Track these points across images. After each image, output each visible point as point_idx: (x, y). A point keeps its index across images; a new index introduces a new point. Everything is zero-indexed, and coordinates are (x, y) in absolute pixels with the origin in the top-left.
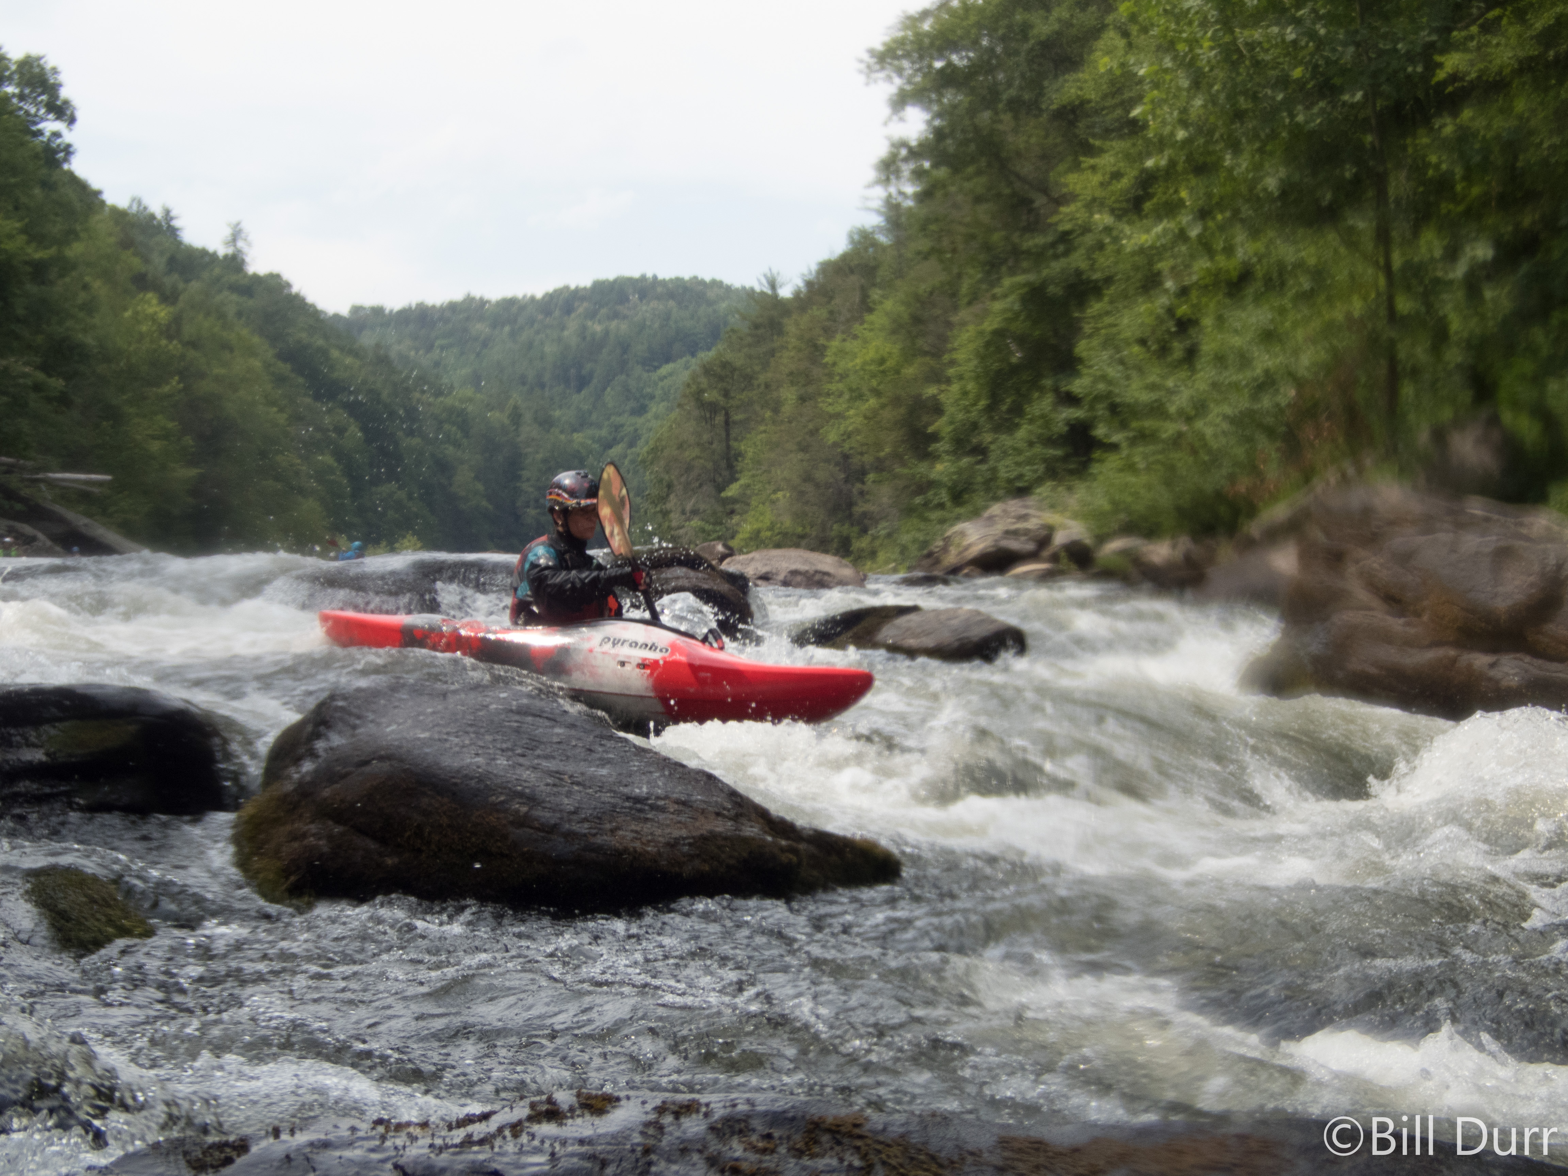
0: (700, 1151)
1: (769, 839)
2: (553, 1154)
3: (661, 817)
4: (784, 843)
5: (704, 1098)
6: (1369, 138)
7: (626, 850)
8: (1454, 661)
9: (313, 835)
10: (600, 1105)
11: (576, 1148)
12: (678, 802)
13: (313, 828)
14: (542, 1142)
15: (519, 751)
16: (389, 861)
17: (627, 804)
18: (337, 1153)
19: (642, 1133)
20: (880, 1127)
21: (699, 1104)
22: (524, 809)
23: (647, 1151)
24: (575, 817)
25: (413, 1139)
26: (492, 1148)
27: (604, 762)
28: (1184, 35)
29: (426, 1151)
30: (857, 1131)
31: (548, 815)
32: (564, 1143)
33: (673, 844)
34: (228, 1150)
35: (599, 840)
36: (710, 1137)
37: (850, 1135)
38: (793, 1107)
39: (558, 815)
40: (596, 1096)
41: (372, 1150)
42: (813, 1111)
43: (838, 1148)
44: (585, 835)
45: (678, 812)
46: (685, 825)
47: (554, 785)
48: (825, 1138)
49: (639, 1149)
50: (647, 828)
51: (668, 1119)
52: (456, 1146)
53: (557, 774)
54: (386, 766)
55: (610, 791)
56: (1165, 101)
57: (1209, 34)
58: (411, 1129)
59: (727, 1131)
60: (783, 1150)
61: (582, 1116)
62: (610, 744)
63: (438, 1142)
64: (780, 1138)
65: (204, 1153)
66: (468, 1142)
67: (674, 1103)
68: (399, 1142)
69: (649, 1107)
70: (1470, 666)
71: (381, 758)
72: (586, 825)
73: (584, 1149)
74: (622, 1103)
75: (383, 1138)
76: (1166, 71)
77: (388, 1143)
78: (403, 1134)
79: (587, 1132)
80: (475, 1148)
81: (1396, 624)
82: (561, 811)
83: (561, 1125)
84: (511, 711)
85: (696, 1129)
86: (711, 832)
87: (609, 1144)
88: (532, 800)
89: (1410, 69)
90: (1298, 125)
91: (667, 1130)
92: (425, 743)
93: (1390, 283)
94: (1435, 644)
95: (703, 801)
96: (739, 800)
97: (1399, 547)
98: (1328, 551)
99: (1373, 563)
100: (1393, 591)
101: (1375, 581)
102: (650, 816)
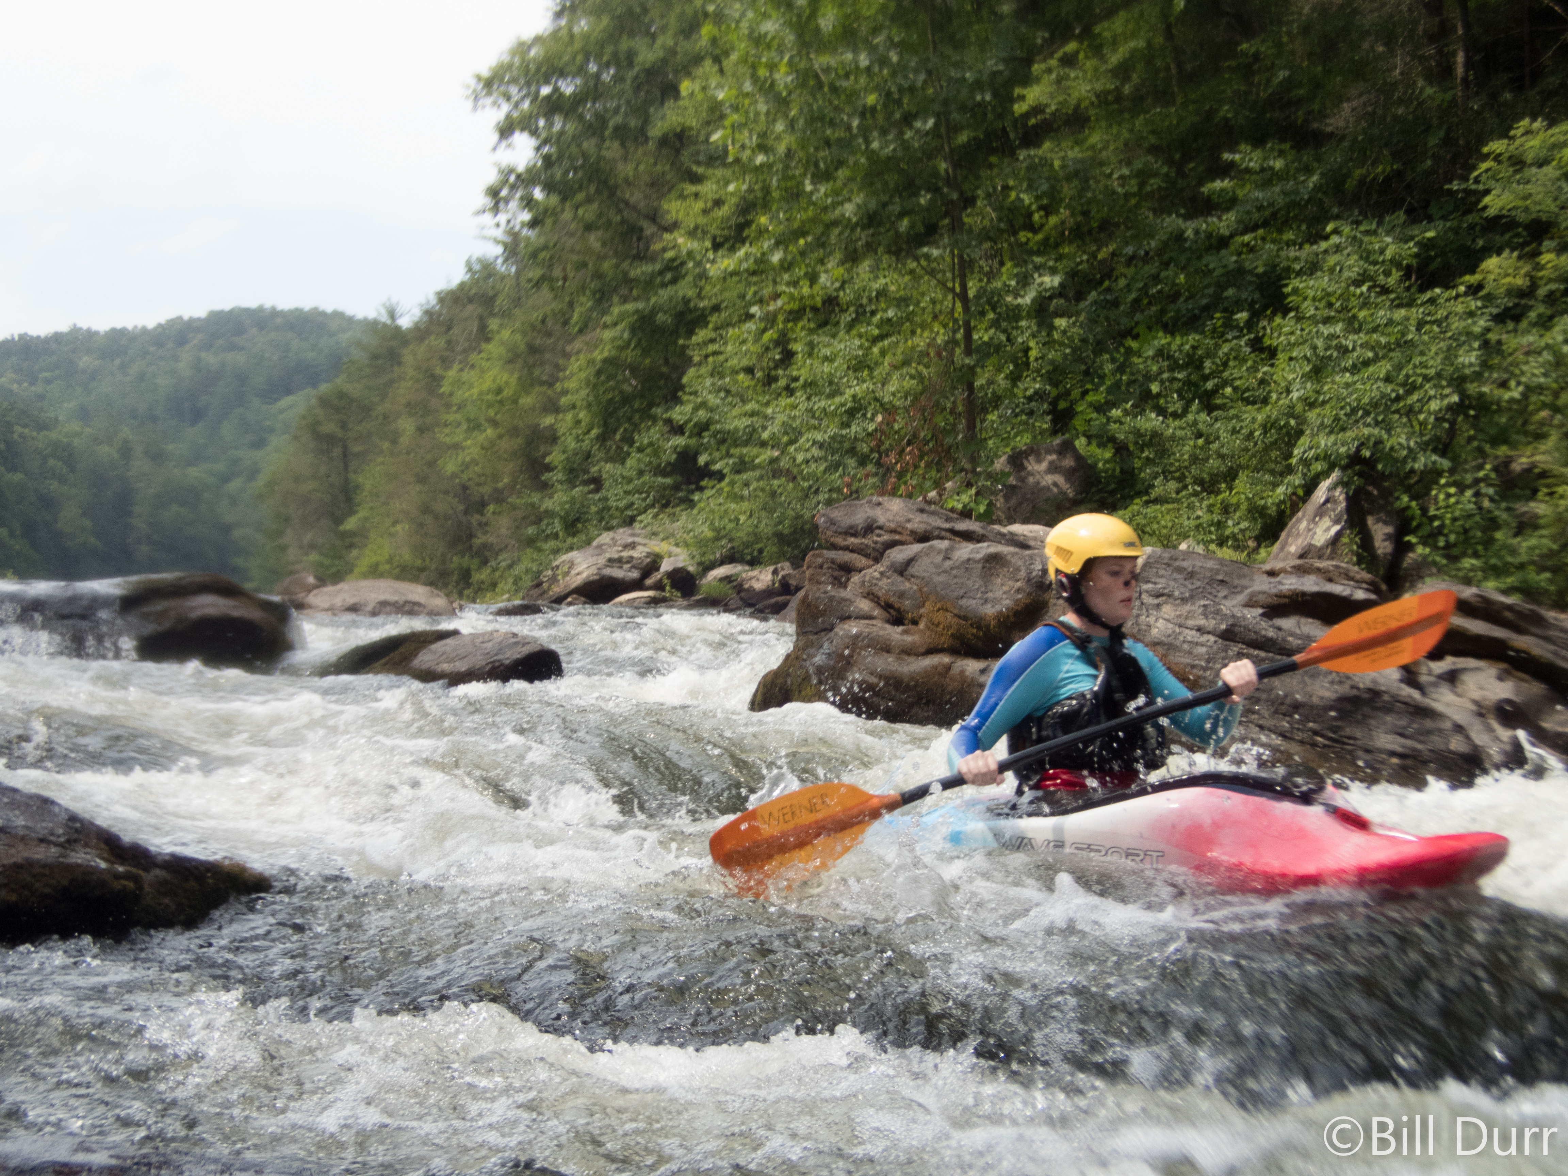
1: (103, 865)
4: (121, 869)
6: (944, 164)
8: (948, 668)
28: (764, 60)
56: (745, 125)
57: (786, 59)
70: (962, 672)
76: (746, 95)
81: (895, 634)
86: (27, 860)
90: (873, 151)
93: (966, 309)
94: (931, 651)
95: (26, 827)
96: (78, 825)
97: (898, 555)
98: (833, 562)
99: (874, 572)
100: (893, 600)
101: (875, 589)
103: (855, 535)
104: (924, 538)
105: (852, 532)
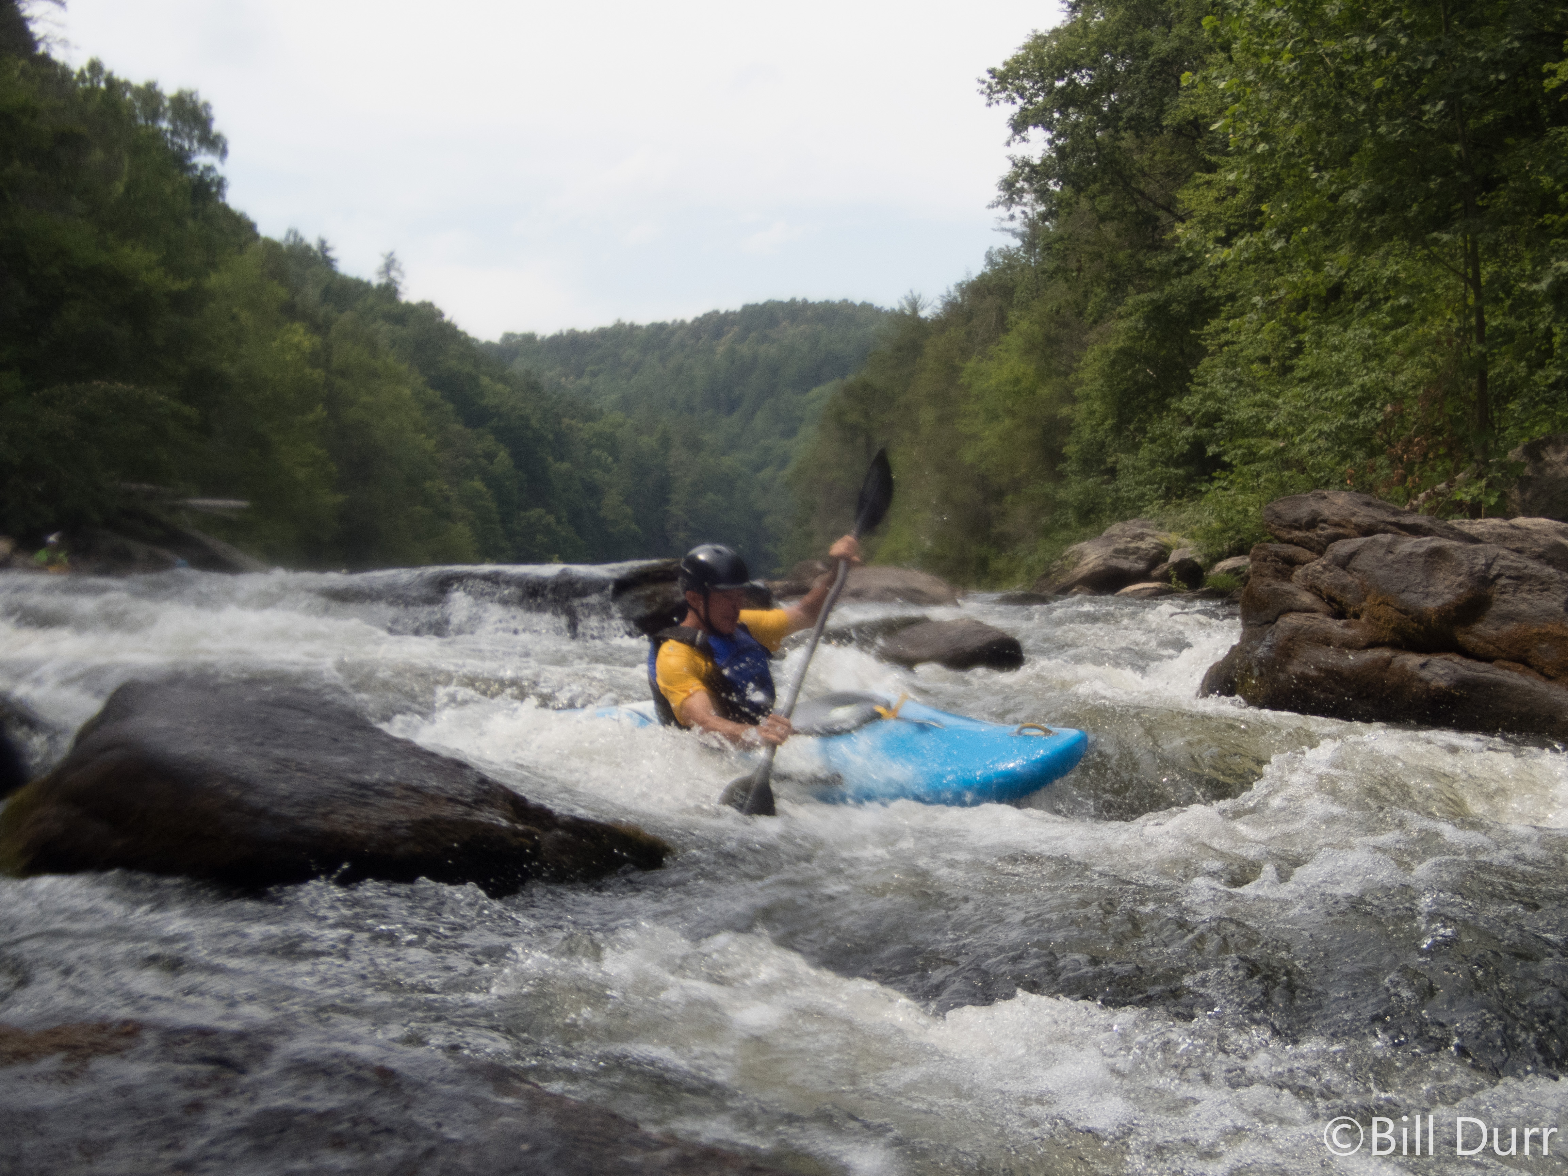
1: (504, 823)
3: (383, 802)
4: (520, 827)
6: (1457, 148)
7: (334, 832)
8: (1389, 662)
9: (52, 819)
12: (408, 788)
13: (54, 812)
15: (258, 740)
17: (350, 790)
22: (237, 794)
24: (287, 801)
27: (347, 750)
28: (1267, 47)
33: (389, 828)
35: (307, 823)
39: (269, 799)
44: (293, 818)
45: (404, 798)
46: (407, 810)
47: (276, 772)
50: (364, 812)
53: (284, 763)
55: (338, 777)
56: (1246, 114)
57: (1289, 46)
62: (357, 734)
70: (1403, 667)
72: (297, 809)
76: (1248, 84)
81: (1336, 626)
82: (274, 795)
84: (266, 703)
86: (436, 816)
88: (246, 785)
90: (1381, 136)
93: (1479, 296)
94: (1372, 645)
95: (438, 788)
96: (486, 787)
97: (1342, 548)
98: (1277, 555)
99: (1316, 565)
100: (1335, 593)
101: (1318, 582)
102: (371, 801)
103: (1299, 528)
104: (1368, 531)
105: (1296, 525)
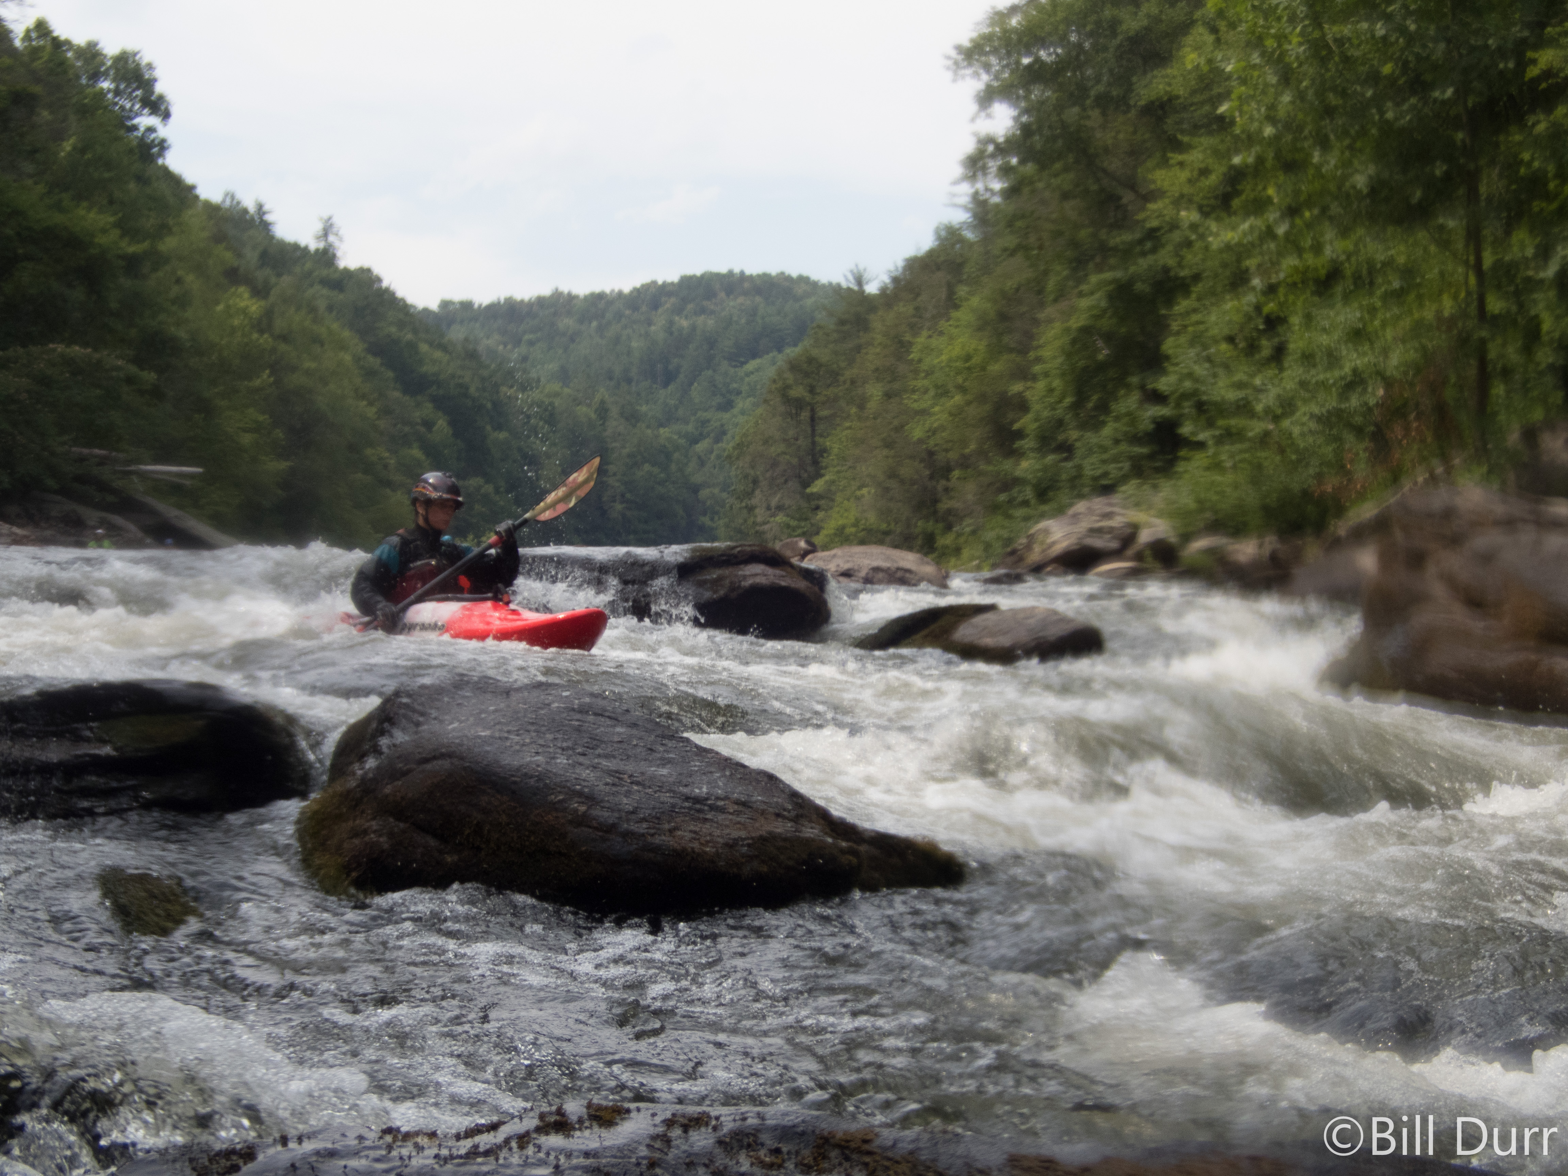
0: (706, 1166)
2: (557, 1167)
3: (721, 817)
4: (844, 844)
5: (714, 1111)
6: (1460, 136)
7: (684, 850)
9: (375, 832)
10: (608, 1117)
11: (582, 1161)
12: (737, 802)
13: (374, 825)
14: (548, 1154)
15: (580, 750)
16: (449, 859)
17: (686, 804)
18: (343, 1163)
19: (648, 1146)
20: (890, 1143)
21: (709, 1117)
22: (583, 808)
23: (652, 1164)
24: (633, 817)
25: (419, 1148)
26: (497, 1159)
27: (665, 762)
28: (1273, 31)
29: (431, 1161)
30: (866, 1147)
31: (606, 814)
32: (569, 1155)
33: (732, 845)
34: (234, 1158)
35: (657, 840)
36: (718, 1151)
37: (858, 1151)
38: (803, 1121)
39: (616, 815)
40: (606, 1108)
41: (377, 1160)
42: (824, 1125)
43: (846, 1165)
44: (643, 835)
45: (737, 813)
46: (744, 826)
47: (614, 785)
48: (834, 1154)
49: (645, 1162)
50: (706, 828)
51: (676, 1132)
52: (461, 1157)
53: (617, 774)
54: (446, 764)
55: (670, 791)
56: (1253, 97)
57: (1298, 30)
58: (419, 1140)
59: (735, 1144)
60: (790, 1165)
61: (591, 1127)
62: (671, 744)
63: (445, 1152)
64: (789, 1153)
65: (210, 1160)
66: (474, 1153)
67: (683, 1116)
68: (405, 1152)
69: (658, 1119)
71: (443, 756)
72: (645, 825)
73: (588, 1162)
74: (633, 1114)
75: (390, 1148)
76: (1254, 67)
77: (394, 1153)
78: (410, 1144)
79: (594, 1145)
80: (480, 1160)
82: (619, 810)
83: (568, 1136)
84: (573, 710)
85: (703, 1143)
86: (770, 833)
87: (615, 1157)
88: (591, 799)
89: (1501, 66)
91: (674, 1143)
92: (485, 741)
93: (1480, 282)
95: (763, 802)
96: (800, 800)
102: (709, 816)
